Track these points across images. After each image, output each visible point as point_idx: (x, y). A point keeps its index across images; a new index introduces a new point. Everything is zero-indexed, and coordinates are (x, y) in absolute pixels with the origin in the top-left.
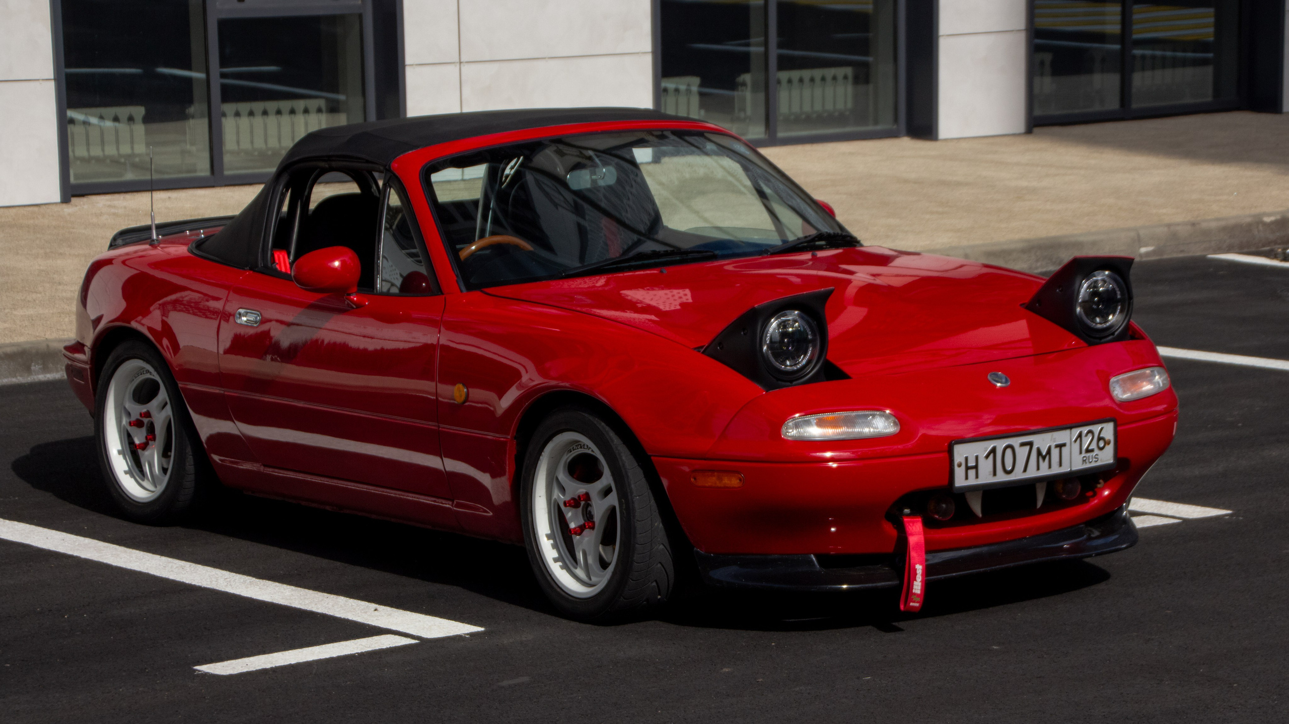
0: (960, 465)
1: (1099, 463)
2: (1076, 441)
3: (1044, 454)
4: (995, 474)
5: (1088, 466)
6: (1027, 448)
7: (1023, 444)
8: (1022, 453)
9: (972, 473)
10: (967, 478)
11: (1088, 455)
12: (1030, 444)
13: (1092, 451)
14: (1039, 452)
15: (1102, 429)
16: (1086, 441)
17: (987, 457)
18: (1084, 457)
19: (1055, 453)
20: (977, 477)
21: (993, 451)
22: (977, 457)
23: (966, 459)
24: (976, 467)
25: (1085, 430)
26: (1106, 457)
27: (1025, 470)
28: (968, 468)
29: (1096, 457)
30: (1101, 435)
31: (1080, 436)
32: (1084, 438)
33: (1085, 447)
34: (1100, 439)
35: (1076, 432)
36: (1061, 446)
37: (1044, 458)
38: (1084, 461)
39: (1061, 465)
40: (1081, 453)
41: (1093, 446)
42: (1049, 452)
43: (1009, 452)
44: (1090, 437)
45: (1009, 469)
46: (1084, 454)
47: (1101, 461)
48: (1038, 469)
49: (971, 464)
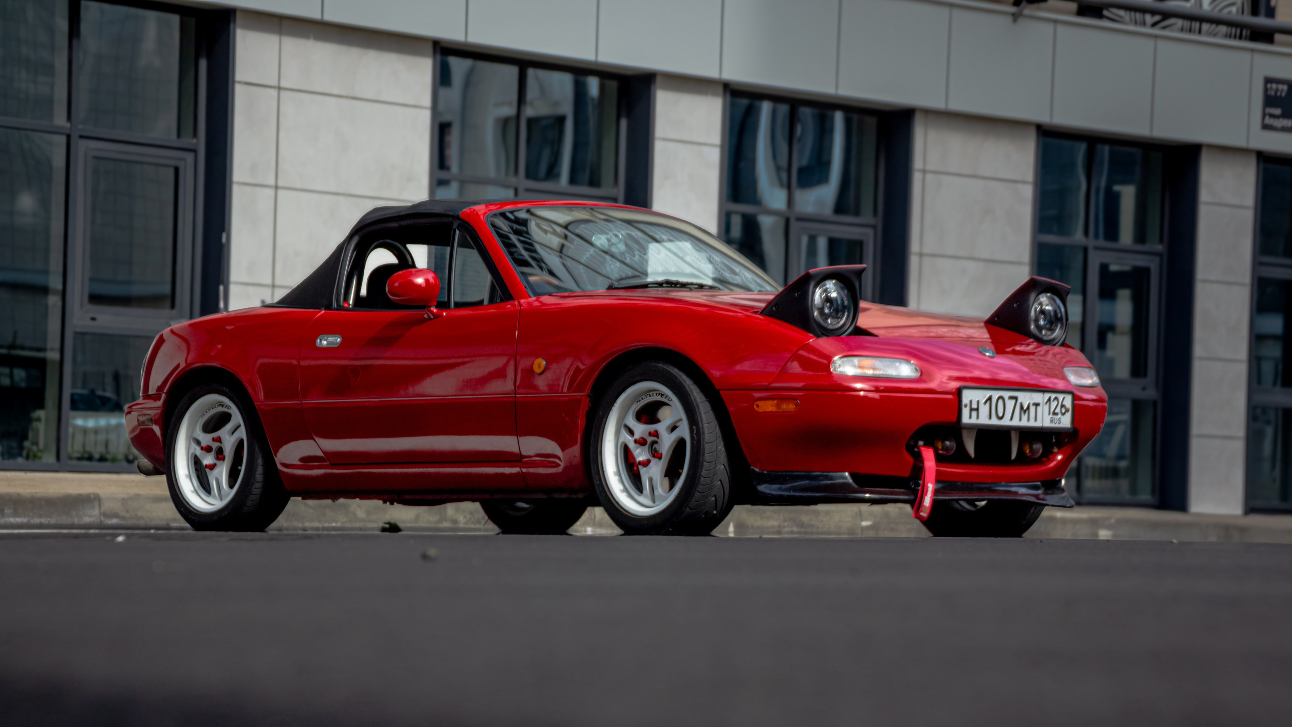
0: (966, 406)
1: (1060, 425)
2: (1046, 403)
3: (1025, 408)
4: (990, 417)
5: (1053, 425)
6: (1013, 401)
7: (1010, 398)
8: (1010, 404)
9: (974, 414)
10: (970, 417)
11: (1054, 416)
12: (1016, 398)
13: (1057, 414)
14: (1022, 407)
15: (1064, 398)
16: (1054, 404)
17: (985, 403)
18: (1051, 418)
19: (1032, 409)
20: (978, 417)
21: (990, 398)
22: (978, 402)
23: (971, 402)
24: (977, 409)
25: (1053, 396)
26: (1066, 422)
27: (1011, 419)
28: (971, 410)
29: (1059, 419)
30: (1063, 403)
31: (1049, 400)
32: (1052, 403)
33: (1052, 410)
34: (1062, 406)
35: (1047, 396)
36: (1037, 405)
37: (1025, 412)
38: (1052, 421)
39: (1036, 420)
40: (1049, 414)
41: (1058, 410)
42: (1028, 408)
43: (1000, 402)
44: (1056, 403)
45: (1001, 415)
46: (1051, 416)
47: (1063, 424)
48: (1020, 420)
49: (974, 406)
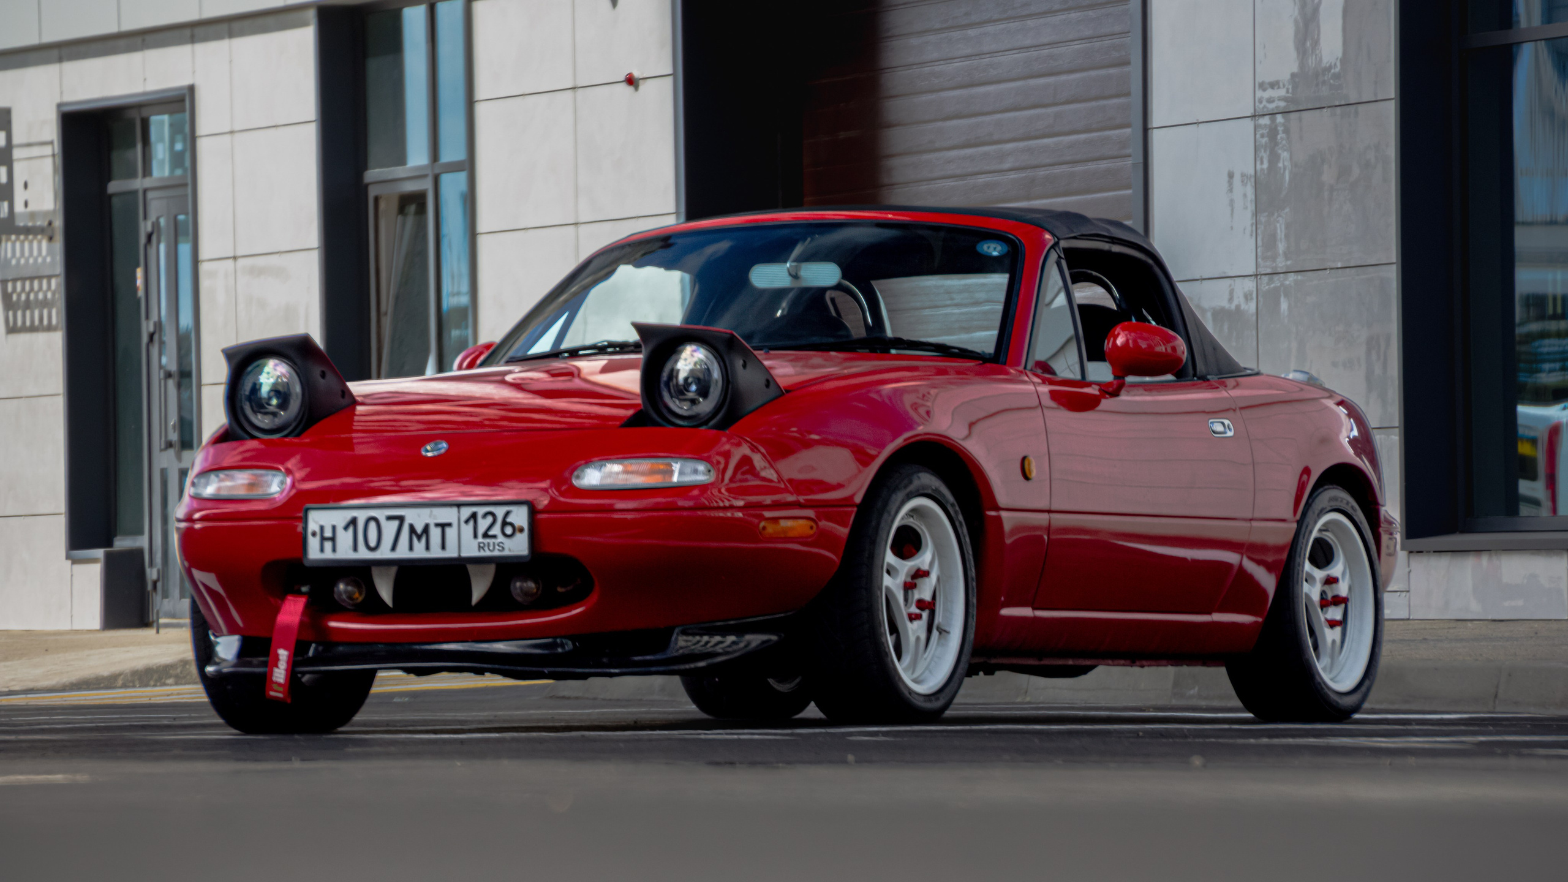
0: (314, 534)
1: (506, 553)
2: (467, 522)
3: (419, 529)
4: (355, 549)
5: (482, 554)
6: (396, 523)
7: (390, 518)
8: (390, 528)
9: (328, 545)
10: (322, 550)
11: (487, 541)
12: (401, 519)
13: (494, 537)
14: (412, 529)
15: (507, 514)
16: (483, 524)
17: (346, 528)
18: (479, 543)
19: (435, 534)
20: (334, 550)
21: (353, 522)
22: (334, 528)
23: (322, 528)
24: (333, 539)
25: (481, 510)
26: (518, 546)
27: (394, 548)
28: (323, 539)
29: (501, 545)
30: (509, 520)
31: (474, 516)
32: (480, 520)
33: (481, 531)
34: (505, 523)
35: (466, 512)
36: (443, 526)
37: (419, 537)
38: (480, 548)
39: (443, 547)
40: (475, 536)
41: (496, 530)
42: (426, 530)
43: (372, 526)
44: (490, 519)
45: (373, 544)
46: (480, 539)
47: (510, 550)
48: (411, 548)
49: (328, 533)
